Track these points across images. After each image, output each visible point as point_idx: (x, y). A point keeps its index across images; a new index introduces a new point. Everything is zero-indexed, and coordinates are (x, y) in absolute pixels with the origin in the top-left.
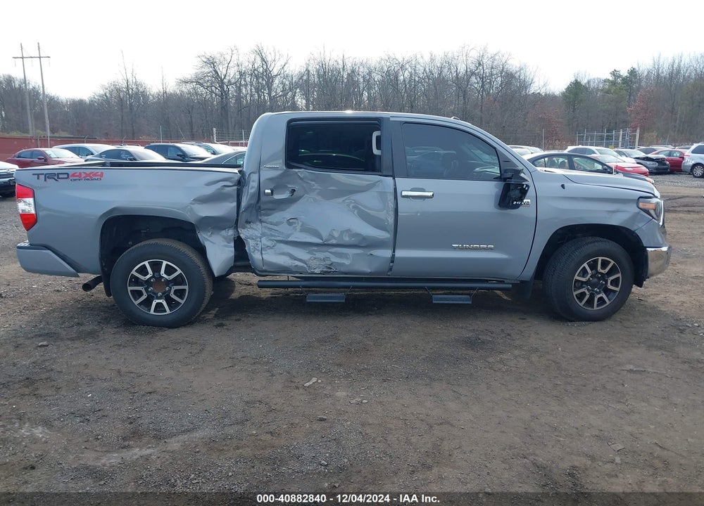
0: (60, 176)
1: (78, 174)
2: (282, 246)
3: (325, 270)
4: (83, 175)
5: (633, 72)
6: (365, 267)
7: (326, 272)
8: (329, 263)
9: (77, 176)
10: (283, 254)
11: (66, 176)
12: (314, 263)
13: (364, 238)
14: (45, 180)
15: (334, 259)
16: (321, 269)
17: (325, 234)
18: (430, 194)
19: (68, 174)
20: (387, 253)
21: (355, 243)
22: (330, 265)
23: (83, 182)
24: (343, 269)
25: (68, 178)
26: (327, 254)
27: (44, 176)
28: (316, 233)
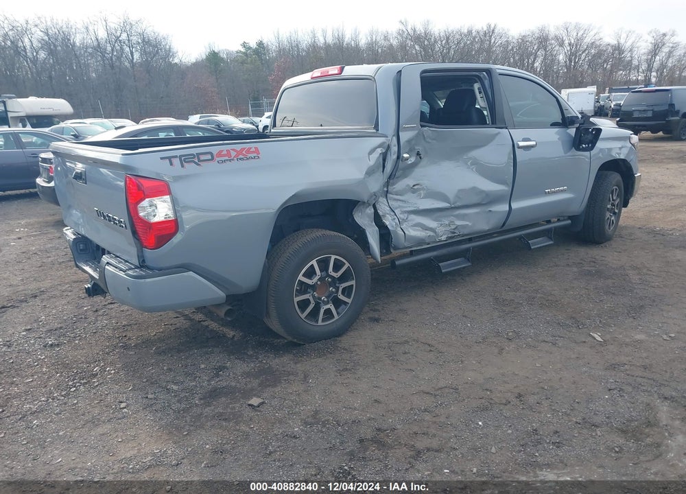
0: (202, 158)
1: (225, 152)
2: (412, 217)
3: (450, 235)
4: (233, 154)
5: (260, 44)
6: (483, 225)
7: (451, 238)
8: (453, 227)
9: (224, 156)
10: (416, 225)
11: (209, 157)
12: (440, 230)
13: (487, 194)
14: (183, 166)
15: (459, 223)
16: (446, 236)
17: (451, 196)
18: (533, 143)
19: (211, 153)
20: (505, 208)
21: (478, 202)
22: (454, 229)
23: (235, 164)
24: (466, 231)
25: (212, 159)
26: (452, 218)
27: (178, 159)
28: (443, 197)
